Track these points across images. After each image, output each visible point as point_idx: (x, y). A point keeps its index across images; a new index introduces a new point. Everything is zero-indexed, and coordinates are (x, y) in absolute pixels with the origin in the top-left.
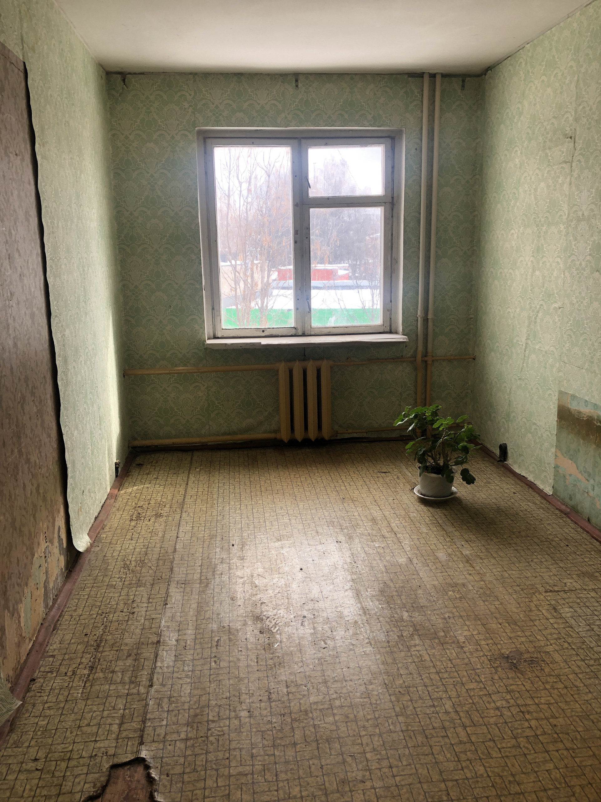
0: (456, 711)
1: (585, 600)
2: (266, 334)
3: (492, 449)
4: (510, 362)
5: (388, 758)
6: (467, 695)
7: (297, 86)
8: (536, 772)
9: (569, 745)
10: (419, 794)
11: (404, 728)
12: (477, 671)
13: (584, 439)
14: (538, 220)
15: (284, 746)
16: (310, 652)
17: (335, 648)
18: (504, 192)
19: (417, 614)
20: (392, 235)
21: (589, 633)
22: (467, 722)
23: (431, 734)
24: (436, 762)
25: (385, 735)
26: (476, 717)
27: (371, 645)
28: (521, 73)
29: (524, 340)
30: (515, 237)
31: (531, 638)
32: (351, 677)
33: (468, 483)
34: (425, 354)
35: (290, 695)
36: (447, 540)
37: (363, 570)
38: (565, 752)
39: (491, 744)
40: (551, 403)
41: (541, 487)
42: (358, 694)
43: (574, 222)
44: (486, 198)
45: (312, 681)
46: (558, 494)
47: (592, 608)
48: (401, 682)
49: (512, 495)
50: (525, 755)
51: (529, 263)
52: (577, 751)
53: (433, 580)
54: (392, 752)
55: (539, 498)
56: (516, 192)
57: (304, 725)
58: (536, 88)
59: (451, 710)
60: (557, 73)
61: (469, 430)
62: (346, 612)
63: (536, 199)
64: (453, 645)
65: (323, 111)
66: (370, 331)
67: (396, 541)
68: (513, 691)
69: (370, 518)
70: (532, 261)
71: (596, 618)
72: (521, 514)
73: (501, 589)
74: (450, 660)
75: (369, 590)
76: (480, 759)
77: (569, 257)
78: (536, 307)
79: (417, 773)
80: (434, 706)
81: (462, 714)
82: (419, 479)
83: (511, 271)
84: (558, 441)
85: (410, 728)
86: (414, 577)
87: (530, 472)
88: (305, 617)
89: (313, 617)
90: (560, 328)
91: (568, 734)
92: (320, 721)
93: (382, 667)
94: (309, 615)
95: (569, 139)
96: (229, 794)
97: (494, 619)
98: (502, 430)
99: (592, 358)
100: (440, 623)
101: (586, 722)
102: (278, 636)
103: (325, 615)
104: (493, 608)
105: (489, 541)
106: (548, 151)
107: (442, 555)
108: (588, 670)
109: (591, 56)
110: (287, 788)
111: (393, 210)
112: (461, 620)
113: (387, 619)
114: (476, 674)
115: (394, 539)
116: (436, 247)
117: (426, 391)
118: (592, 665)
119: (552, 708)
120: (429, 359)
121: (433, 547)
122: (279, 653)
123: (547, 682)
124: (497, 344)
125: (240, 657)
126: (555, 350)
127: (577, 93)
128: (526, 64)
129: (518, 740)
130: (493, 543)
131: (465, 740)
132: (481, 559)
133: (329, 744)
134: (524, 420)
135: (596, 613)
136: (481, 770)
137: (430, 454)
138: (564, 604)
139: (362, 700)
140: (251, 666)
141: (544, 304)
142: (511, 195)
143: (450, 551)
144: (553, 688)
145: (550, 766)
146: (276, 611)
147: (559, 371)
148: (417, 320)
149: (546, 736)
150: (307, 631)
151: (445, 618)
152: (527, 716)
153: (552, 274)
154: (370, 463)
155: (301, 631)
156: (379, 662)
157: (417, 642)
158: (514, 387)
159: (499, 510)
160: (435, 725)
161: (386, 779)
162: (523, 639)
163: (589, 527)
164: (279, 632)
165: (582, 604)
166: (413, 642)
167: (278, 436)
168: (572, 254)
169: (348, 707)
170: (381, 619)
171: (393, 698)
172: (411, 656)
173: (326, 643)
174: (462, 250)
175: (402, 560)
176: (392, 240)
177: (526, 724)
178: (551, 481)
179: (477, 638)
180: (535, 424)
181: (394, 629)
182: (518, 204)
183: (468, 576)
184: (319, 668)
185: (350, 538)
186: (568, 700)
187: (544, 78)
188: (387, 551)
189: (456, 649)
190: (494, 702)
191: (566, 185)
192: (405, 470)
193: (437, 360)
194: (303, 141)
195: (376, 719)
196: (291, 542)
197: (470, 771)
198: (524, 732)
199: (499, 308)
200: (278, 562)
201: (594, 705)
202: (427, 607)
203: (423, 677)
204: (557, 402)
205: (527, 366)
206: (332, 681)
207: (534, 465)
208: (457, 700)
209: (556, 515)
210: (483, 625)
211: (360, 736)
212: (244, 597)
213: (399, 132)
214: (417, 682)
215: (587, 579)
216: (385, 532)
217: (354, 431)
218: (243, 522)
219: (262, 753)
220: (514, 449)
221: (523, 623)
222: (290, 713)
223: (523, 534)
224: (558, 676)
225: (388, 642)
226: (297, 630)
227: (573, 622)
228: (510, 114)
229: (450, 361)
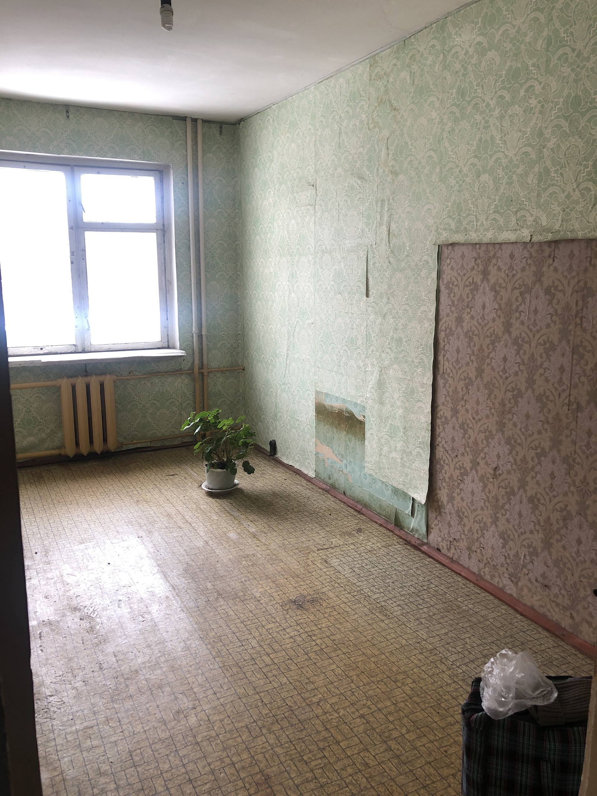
0: (261, 645)
1: (347, 552)
2: (45, 351)
3: (263, 446)
4: (275, 370)
5: (212, 688)
6: (267, 633)
7: (68, 117)
8: (324, 673)
9: (345, 650)
10: (240, 706)
11: (221, 665)
12: (273, 615)
13: (337, 428)
14: (291, 251)
15: (121, 699)
16: (131, 627)
17: (152, 620)
18: (261, 226)
19: (219, 583)
20: (165, 259)
21: (352, 574)
22: (269, 651)
23: (243, 665)
24: (250, 682)
25: (207, 673)
26: (276, 646)
27: (184, 611)
28: (270, 127)
29: (285, 351)
30: (273, 265)
31: (311, 585)
32: (171, 638)
33: (249, 473)
34: (202, 367)
35: (120, 662)
36: (236, 522)
37: (166, 556)
38: (343, 656)
39: (290, 662)
40: (310, 402)
41: (306, 472)
42: (179, 649)
43: (320, 254)
44: (246, 230)
45: (138, 647)
46: (320, 476)
47: (353, 557)
48: (214, 634)
49: (283, 481)
50: (315, 663)
51: (286, 287)
52: (351, 653)
53: (228, 555)
54: (214, 683)
55: (305, 482)
56: (272, 227)
57: (136, 681)
58: (283, 142)
59: (256, 646)
60: (299, 133)
61: (247, 429)
62: (157, 591)
63: (288, 233)
64: (251, 600)
65: (95, 142)
66: (149, 347)
67: (192, 530)
68: (302, 623)
69: (165, 514)
70: (288, 285)
71: (356, 563)
72: (292, 495)
73: (283, 554)
74: (250, 611)
75: (174, 571)
76: (283, 673)
77: (318, 282)
78: (293, 323)
79: (236, 692)
80: (242, 645)
81: (265, 647)
82: (206, 475)
83: (271, 293)
84: (317, 432)
85: (226, 664)
86: (211, 555)
87: (296, 461)
88: (120, 601)
89: (127, 599)
90: (313, 339)
91: (344, 644)
92: (150, 675)
93: (196, 626)
94: (124, 598)
95: (312, 187)
96: (80, 744)
97: (281, 576)
98: (271, 428)
99: (339, 362)
100: (238, 586)
101: (355, 634)
102: (98, 620)
103: (138, 596)
104: (279, 569)
105: (269, 519)
106: (296, 195)
107: (233, 535)
108: (354, 599)
109: (324, 123)
110: (131, 728)
111: (164, 236)
112: (255, 581)
113: (194, 590)
114: (272, 617)
115: (190, 528)
116: (206, 271)
117: (203, 400)
118: (356, 595)
119: (331, 629)
120: (205, 371)
121: (224, 530)
122: (103, 632)
123: (326, 613)
124: (263, 356)
125: (66, 642)
126: (310, 358)
127: (315, 151)
128: (273, 121)
129: (309, 655)
130: (272, 520)
131: (270, 663)
132: (265, 533)
133: (161, 689)
134: (289, 418)
135: (355, 559)
136: (284, 680)
137: (214, 452)
138: (332, 557)
139: (183, 653)
140: (77, 647)
141: (300, 321)
142: (267, 229)
143: (239, 531)
144: (330, 616)
145: (334, 667)
146: (92, 600)
147: (315, 375)
148: (193, 336)
149: (328, 648)
150: (125, 610)
151: (242, 582)
152: (314, 638)
153: (305, 296)
154: (158, 469)
155: (119, 612)
156: (193, 623)
157: (222, 603)
158: (279, 391)
159: (275, 494)
160: (246, 658)
161: (213, 703)
162: (305, 587)
163: (345, 499)
164: (98, 616)
165: (345, 555)
166: (218, 604)
167: (63, 452)
168: (320, 280)
169: (172, 660)
170: (189, 591)
171: (209, 646)
172: (219, 614)
173: (144, 618)
174: (228, 275)
175: (200, 544)
176: (165, 263)
177: (314, 643)
178: (313, 466)
179: (270, 592)
180: (297, 420)
181: (201, 597)
182: (274, 236)
183: (256, 548)
184: (141, 637)
185: (150, 532)
186: (341, 621)
187: (288, 134)
188: (186, 538)
189: (254, 603)
190: (288, 633)
191: (311, 223)
192: (191, 471)
193: (212, 372)
194: (76, 169)
195: (198, 664)
196: (94, 543)
197: (277, 682)
198: (312, 649)
199: (263, 324)
200: (85, 561)
201: (359, 621)
202: (226, 576)
203: (231, 627)
204: (314, 400)
205: (289, 372)
206: (155, 644)
207: (299, 455)
208: (260, 638)
209: (319, 493)
210: (273, 582)
211: (186, 678)
212: (58, 594)
213: (167, 167)
214: (227, 631)
215: (347, 537)
216: (180, 524)
217: (139, 441)
218: (41, 532)
219: (104, 708)
220: (281, 444)
221: (304, 576)
222: (122, 675)
223: (295, 510)
224: (333, 607)
225: (198, 607)
226: (115, 611)
227: (340, 568)
228: (263, 160)
229: (222, 372)
